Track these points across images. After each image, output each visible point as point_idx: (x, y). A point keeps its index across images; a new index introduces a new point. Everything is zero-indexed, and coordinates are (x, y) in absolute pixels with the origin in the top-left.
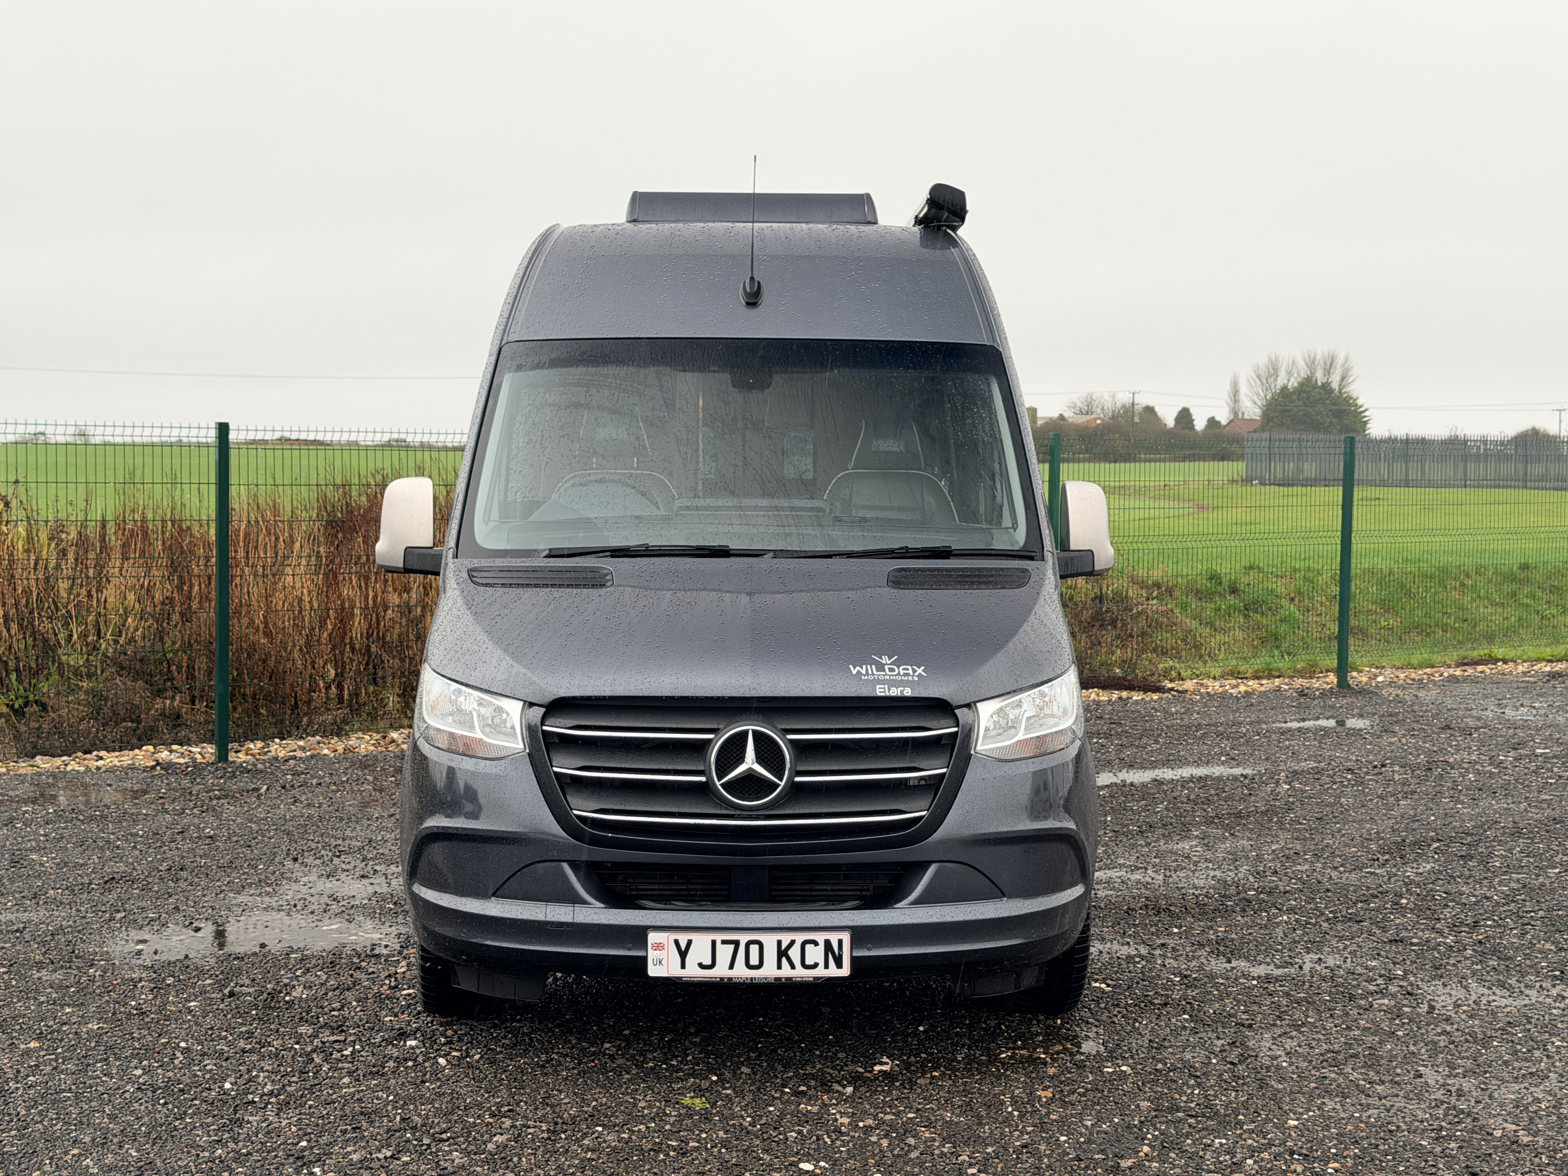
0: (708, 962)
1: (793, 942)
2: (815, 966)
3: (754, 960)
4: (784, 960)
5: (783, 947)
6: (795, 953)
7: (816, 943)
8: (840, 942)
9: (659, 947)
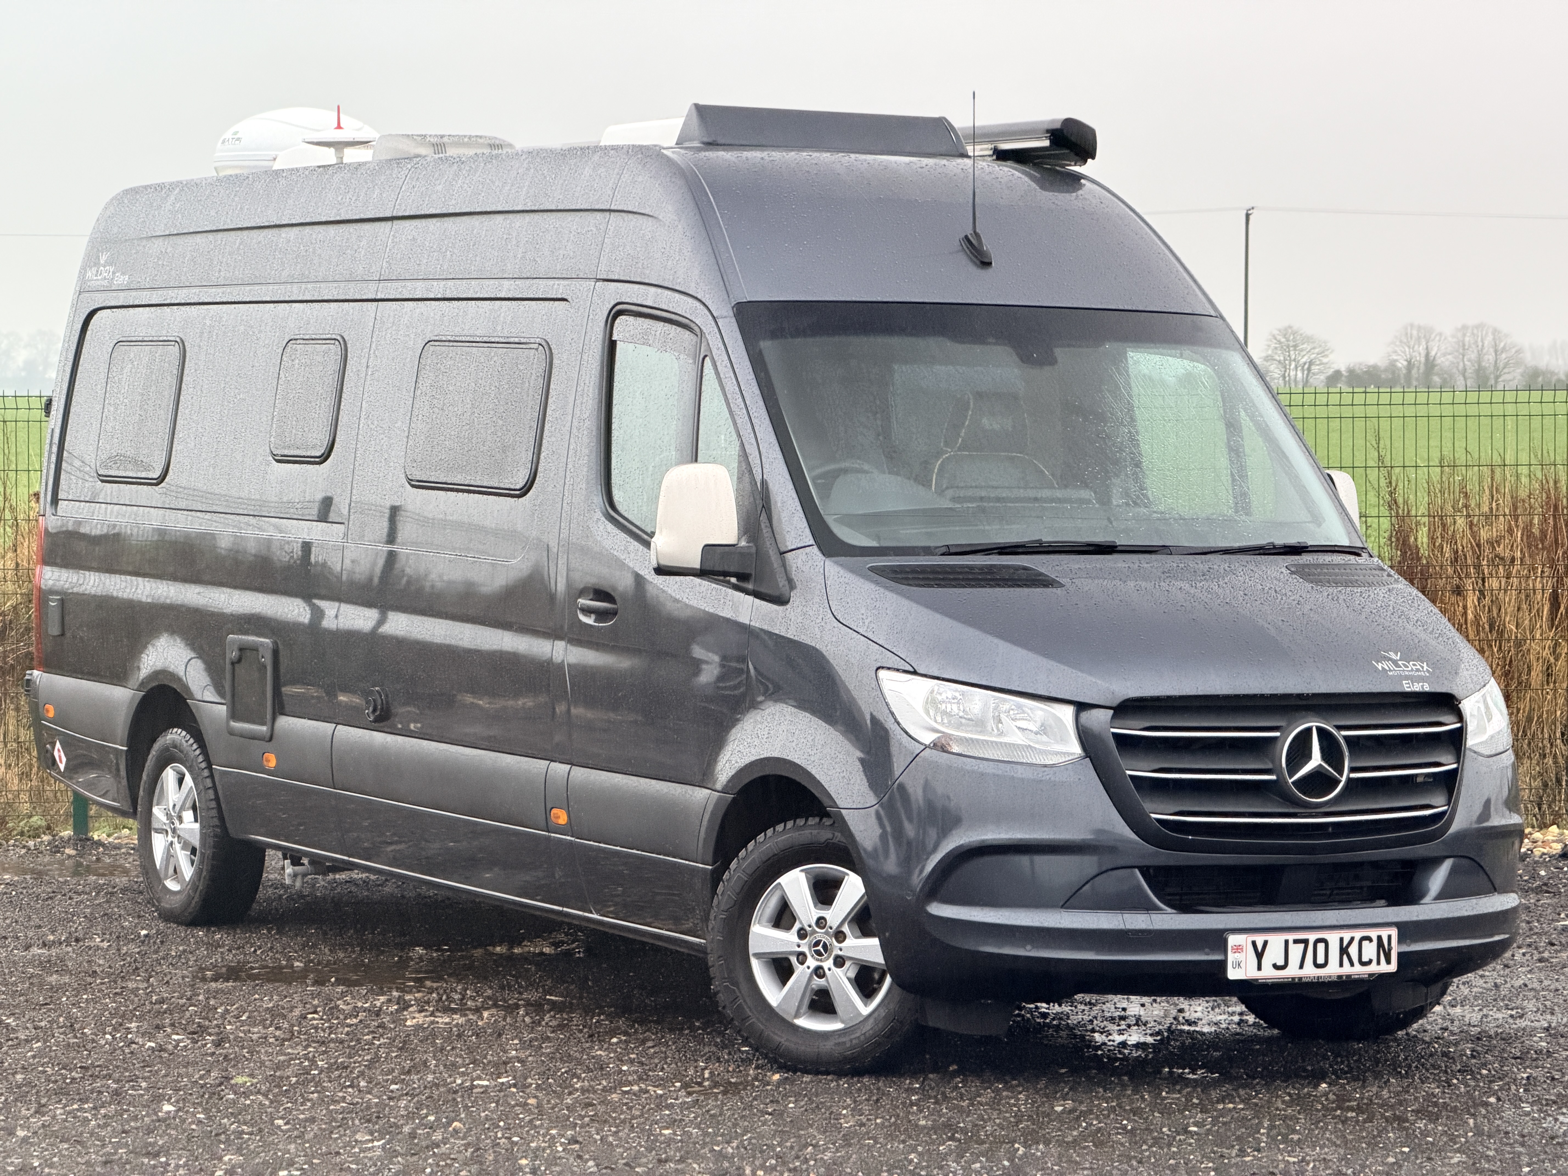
0: (1281, 962)
1: (1352, 939)
2: (1370, 962)
3: (1321, 960)
4: (1345, 957)
5: (1345, 944)
6: (1353, 950)
7: (1369, 939)
8: (1390, 937)
9: (1238, 949)
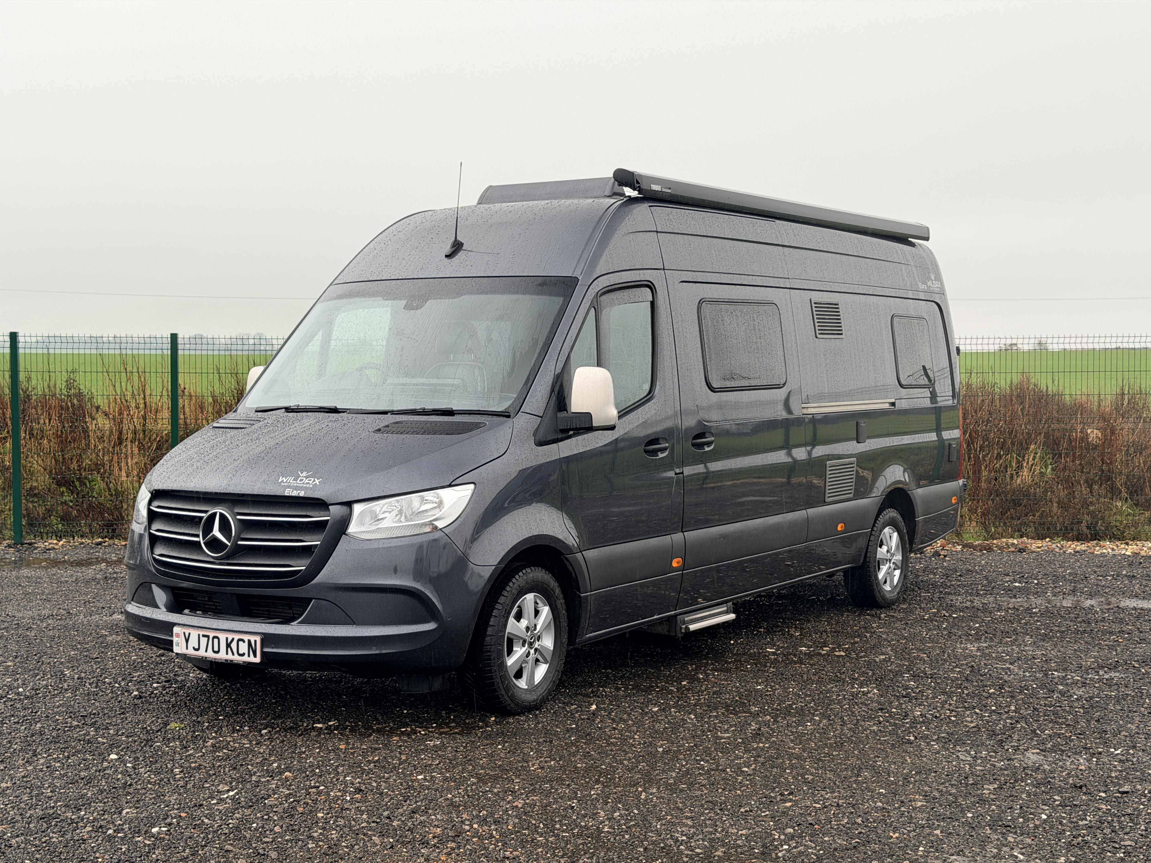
0: (197, 647)
1: (233, 639)
2: (243, 655)
3: (216, 649)
4: (229, 649)
5: (229, 641)
6: (234, 645)
7: (244, 641)
8: (255, 641)
9: (178, 635)
